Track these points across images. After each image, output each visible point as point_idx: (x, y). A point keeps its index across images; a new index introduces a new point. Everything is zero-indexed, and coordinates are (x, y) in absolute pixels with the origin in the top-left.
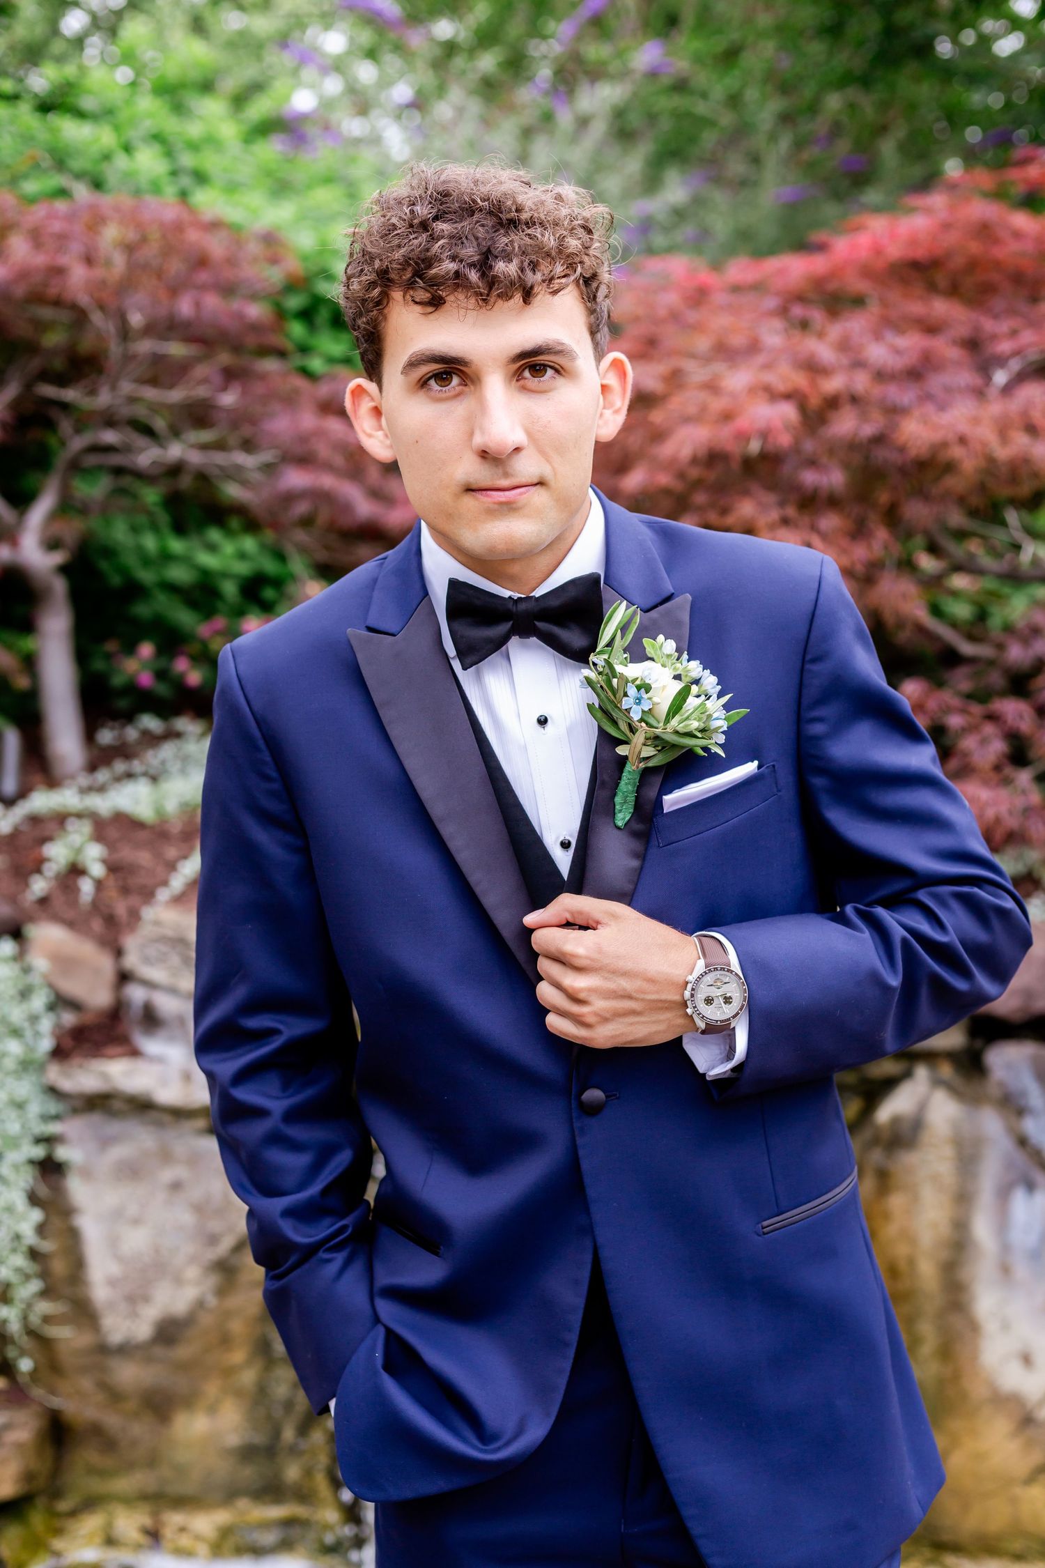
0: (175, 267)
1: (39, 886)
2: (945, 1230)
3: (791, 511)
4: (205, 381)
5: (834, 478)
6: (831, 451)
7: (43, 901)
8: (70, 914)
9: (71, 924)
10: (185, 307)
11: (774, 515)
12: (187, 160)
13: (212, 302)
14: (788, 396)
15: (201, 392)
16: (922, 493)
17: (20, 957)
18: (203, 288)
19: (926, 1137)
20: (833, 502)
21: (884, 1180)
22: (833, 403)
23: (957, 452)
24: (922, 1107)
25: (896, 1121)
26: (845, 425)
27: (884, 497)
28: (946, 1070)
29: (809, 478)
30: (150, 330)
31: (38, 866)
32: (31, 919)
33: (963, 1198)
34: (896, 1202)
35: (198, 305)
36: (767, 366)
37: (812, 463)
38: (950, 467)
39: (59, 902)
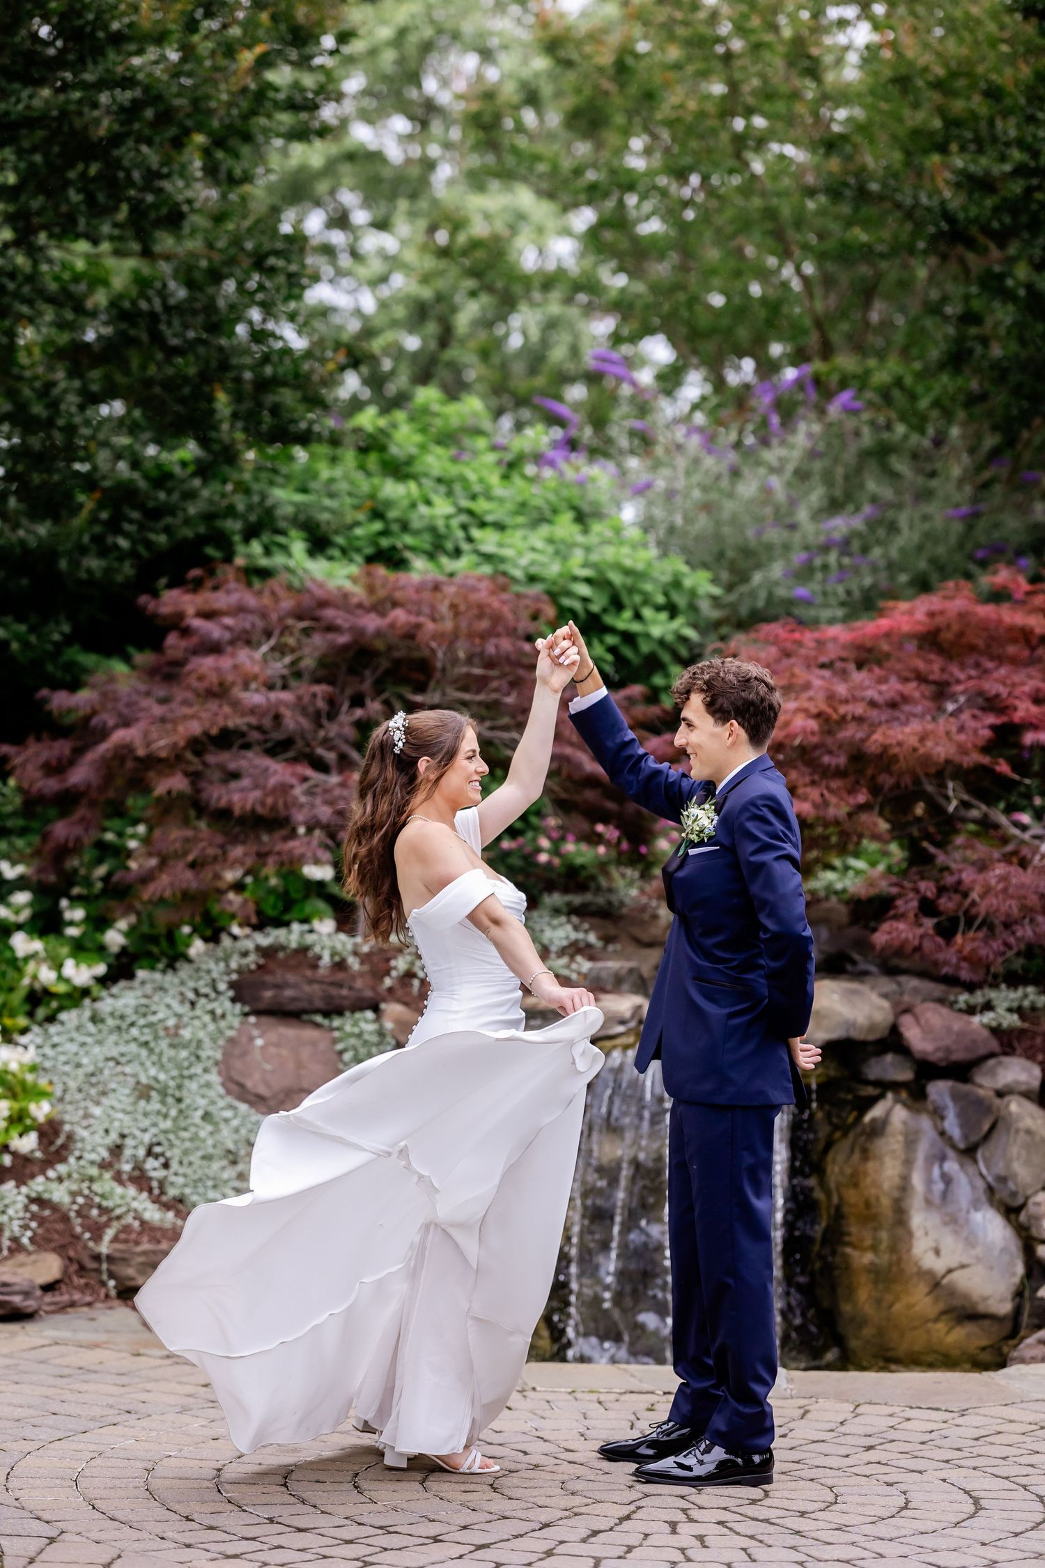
0: (484, 624)
1: (388, 982)
2: (897, 1181)
3: (816, 777)
4: (496, 690)
5: (842, 760)
6: (840, 747)
7: (390, 990)
8: (406, 999)
9: (406, 1004)
10: (490, 649)
11: (807, 779)
12: (465, 503)
13: (506, 645)
14: (818, 716)
15: (494, 696)
16: (887, 769)
17: (378, 1019)
18: (498, 635)
19: (890, 1129)
20: (839, 773)
21: (866, 1154)
22: (843, 718)
23: (896, 750)
24: (888, 1113)
25: (874, 1120)
26: (850, 732)
27: (870, 772)
28: (904, 1095)
29: (826, 759)
30: (469, 660)
31: (387, 973)
32: (384, 1000)
33: (908, 1163)
34: (871, 1166)
35: (497, 646)
36: (811, 699)
37: (830, 752)
38: (895, 758)
39: (400, 993)
